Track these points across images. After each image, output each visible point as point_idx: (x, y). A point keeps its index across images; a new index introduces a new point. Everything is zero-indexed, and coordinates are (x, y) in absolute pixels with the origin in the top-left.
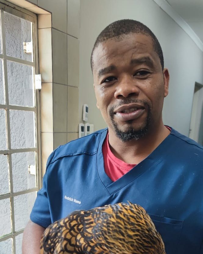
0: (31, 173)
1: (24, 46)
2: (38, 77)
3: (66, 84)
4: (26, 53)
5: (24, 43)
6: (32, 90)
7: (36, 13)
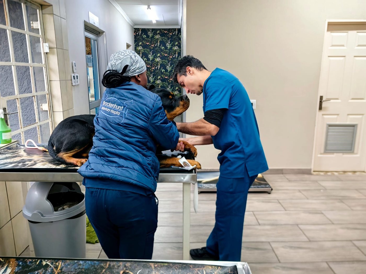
0: (43, 110)
1: (31, 24)
2: (46, 45)
3: (63, 48)
4: (33, 28)
5: (31, 22)
6: (41, 53)
7: (41, 4)
